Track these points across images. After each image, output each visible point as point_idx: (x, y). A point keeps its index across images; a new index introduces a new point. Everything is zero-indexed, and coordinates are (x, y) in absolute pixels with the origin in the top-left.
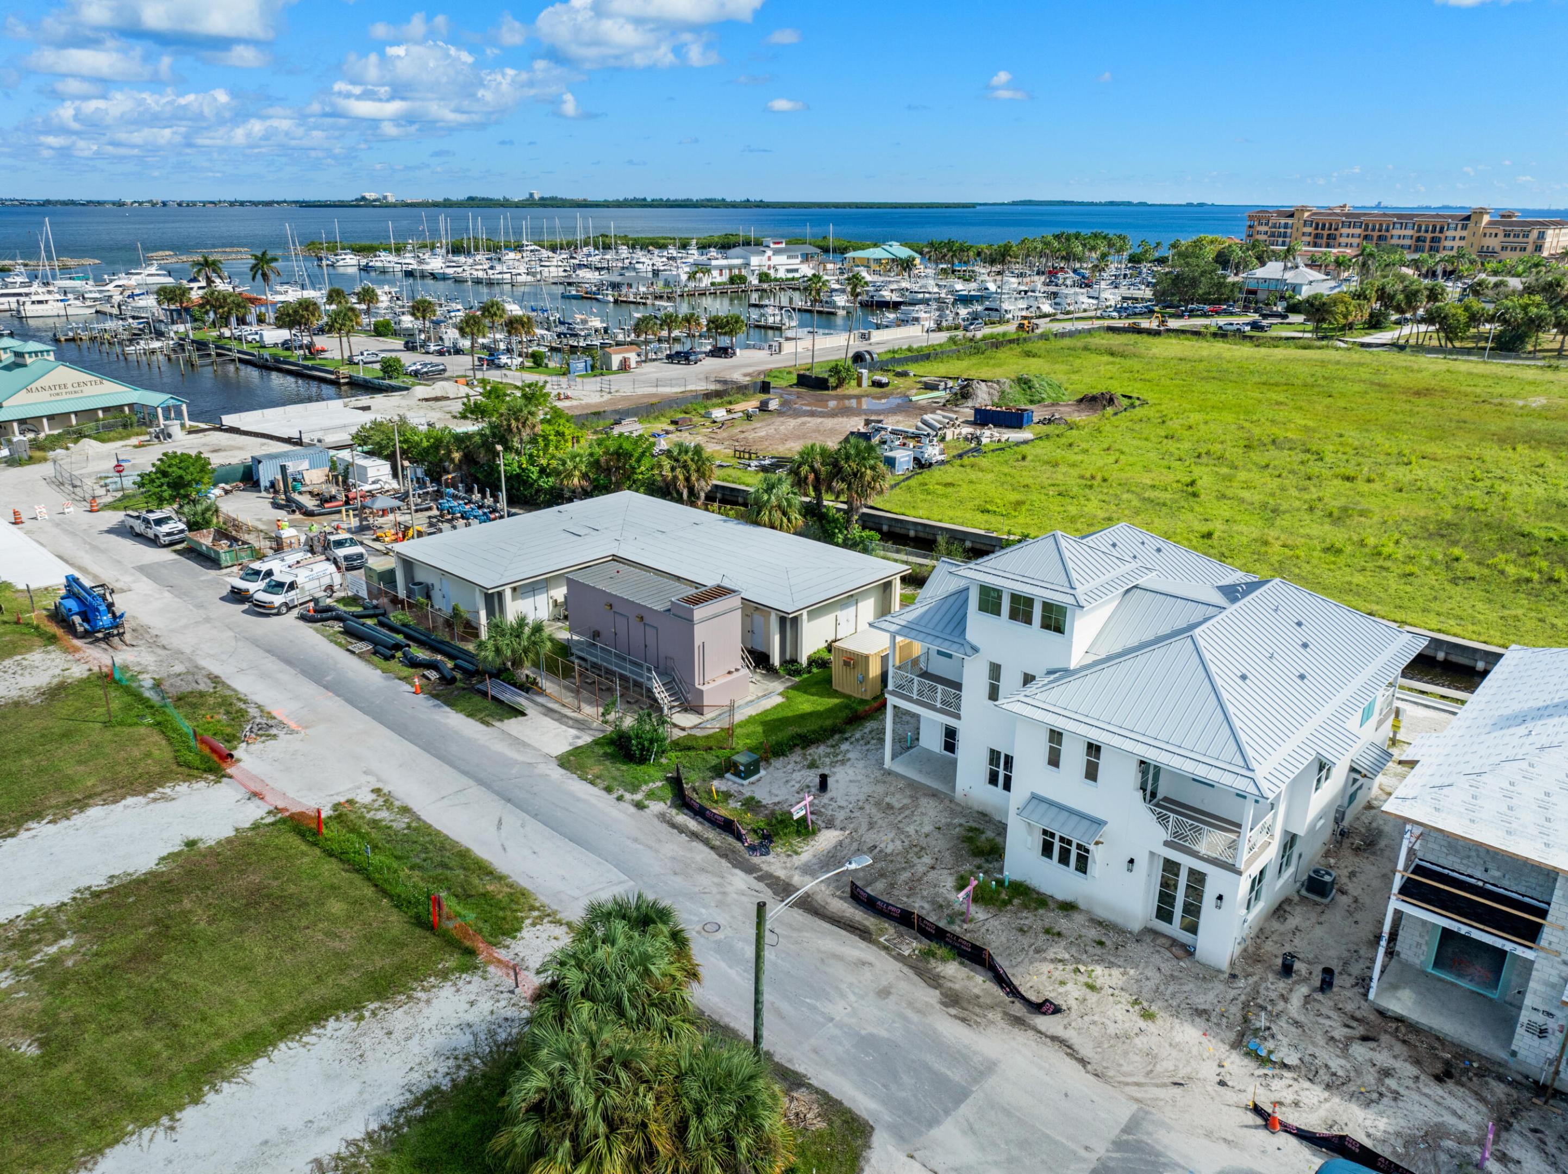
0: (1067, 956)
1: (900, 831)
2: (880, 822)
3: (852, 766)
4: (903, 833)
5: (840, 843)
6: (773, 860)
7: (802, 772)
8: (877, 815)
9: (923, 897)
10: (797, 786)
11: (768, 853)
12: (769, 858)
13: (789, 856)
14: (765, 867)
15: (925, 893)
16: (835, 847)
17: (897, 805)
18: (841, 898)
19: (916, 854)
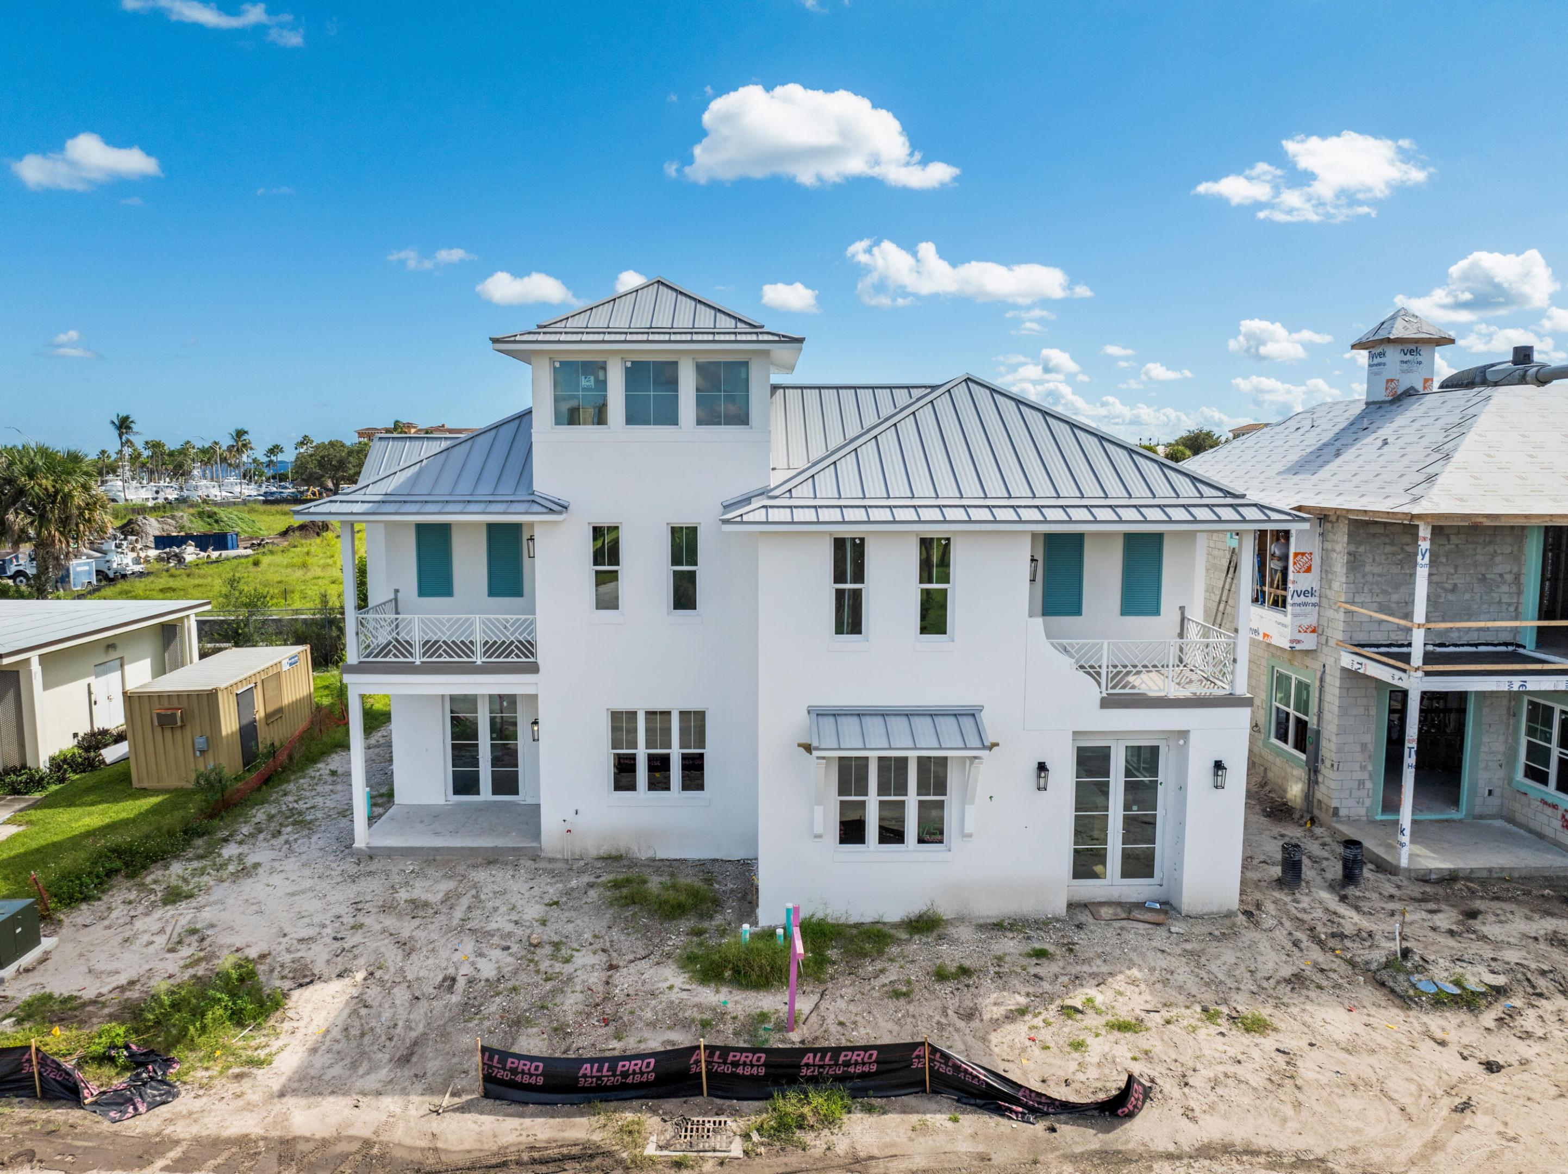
0: (1023, 1000)
1: (481, 935)
2: (421, 935)
3: (272, 871)
4: (490, 934)
5: (360, 1002)
6: (197, 1104)
7: (158, 913)
8: (407, 928)
9: (652, 1025)
10: (161, 940)
11: (171, 1093)
12: (184, 1102)
13: (239, 1077)
14: (182, 1130)
15: (649, 1015)
16: (354, 1013)
17: (435, 898)
18: (462, 1109)
19: (554, 957)
